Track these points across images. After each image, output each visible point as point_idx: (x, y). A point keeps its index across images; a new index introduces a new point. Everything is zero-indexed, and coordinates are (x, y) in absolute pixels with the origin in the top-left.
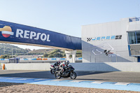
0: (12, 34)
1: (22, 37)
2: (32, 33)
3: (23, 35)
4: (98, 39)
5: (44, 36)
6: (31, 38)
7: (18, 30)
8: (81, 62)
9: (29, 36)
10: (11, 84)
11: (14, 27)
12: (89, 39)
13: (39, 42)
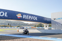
0: (21, 17)
1: (25, 18)
2: (30, 16)
3: (26, 17)
4: (59, 19)
5: (35, 18)
6: (29, 19)
7: (24, 15)
8: (51, 29)
9: (28, 18)
11: (22, 14)
12: (55, 19)
13: (33, 20)
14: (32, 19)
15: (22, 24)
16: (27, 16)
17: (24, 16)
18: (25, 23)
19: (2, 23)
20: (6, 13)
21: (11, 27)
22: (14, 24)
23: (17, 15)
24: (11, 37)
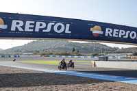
2: (121, 31)
5: (133, 34)
6: (120, 36)
7: (107, 29)
9: (118, 35)
10: (102, 81)
13: (129, 41)
14: (127, 37)
15: (103, 50)
16: (115, 30)
17: (108, 32)
18: (110, 48)
19: (59, 48)
20: (68, 25)
21: (79, 55)
22: (85, 49)
23: (91, 29)
24: (79, 77)
